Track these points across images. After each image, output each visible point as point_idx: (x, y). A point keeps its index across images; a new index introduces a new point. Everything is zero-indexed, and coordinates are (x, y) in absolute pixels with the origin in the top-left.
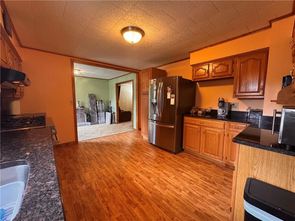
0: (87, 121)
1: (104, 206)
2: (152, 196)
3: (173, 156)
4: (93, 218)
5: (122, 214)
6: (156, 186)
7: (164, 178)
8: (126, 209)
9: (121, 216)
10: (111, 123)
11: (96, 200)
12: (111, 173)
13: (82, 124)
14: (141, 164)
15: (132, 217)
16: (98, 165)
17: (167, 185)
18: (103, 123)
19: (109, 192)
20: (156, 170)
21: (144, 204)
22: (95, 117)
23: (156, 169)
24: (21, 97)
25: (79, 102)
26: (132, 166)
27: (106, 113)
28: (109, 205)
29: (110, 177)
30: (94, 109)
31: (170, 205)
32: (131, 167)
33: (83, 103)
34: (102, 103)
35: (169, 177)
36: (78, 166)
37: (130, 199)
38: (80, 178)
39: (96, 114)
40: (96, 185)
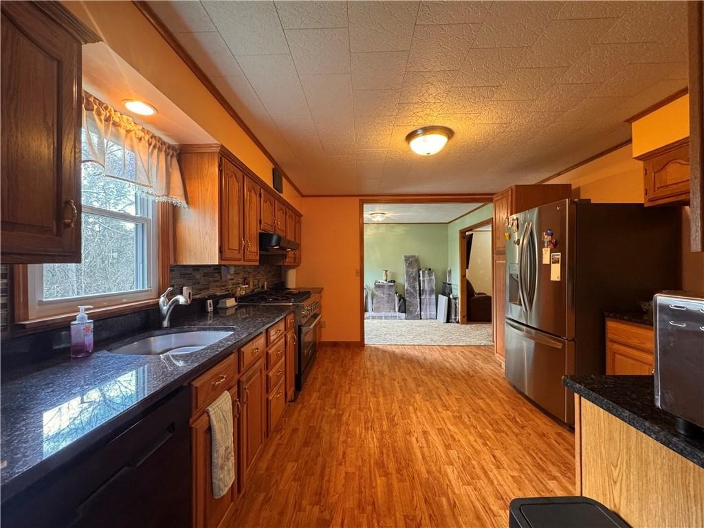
0: (399, 311)
1: (341, 448)
2: (428, 478)
3: (559, 434)
4: (319, 454)
5: (357, 473)
6: (451, 469)
7: (484, 464)
8: (366, 469)
9: (354, 473)
10: (448, 321)
11: (336, 435)
12: (383, 409)
13: (390, 314)
14: (452, 417)
15: (367, 486)
16: (371, 390)
17: (479, 478)
18: (430, 319)
19: (361, 434)
20: (476, 441)
21: (401, 481)
22: (416, 304)
23: (478, 439)
24: (295, 264)
25: (386, 271)
26: (429, 413)
27: (440, 296)
28: (349, 450)
29: (377, 415)
30: (414, 287)
31: (452, 514)
32: (425, 413)
33: (394, 274)
34: (430, 275)
35: (499, 468)
36: (343, 380)
37: (383, 460)
38: (336, 397)
39: (418, 297)
40: (349, 416)
